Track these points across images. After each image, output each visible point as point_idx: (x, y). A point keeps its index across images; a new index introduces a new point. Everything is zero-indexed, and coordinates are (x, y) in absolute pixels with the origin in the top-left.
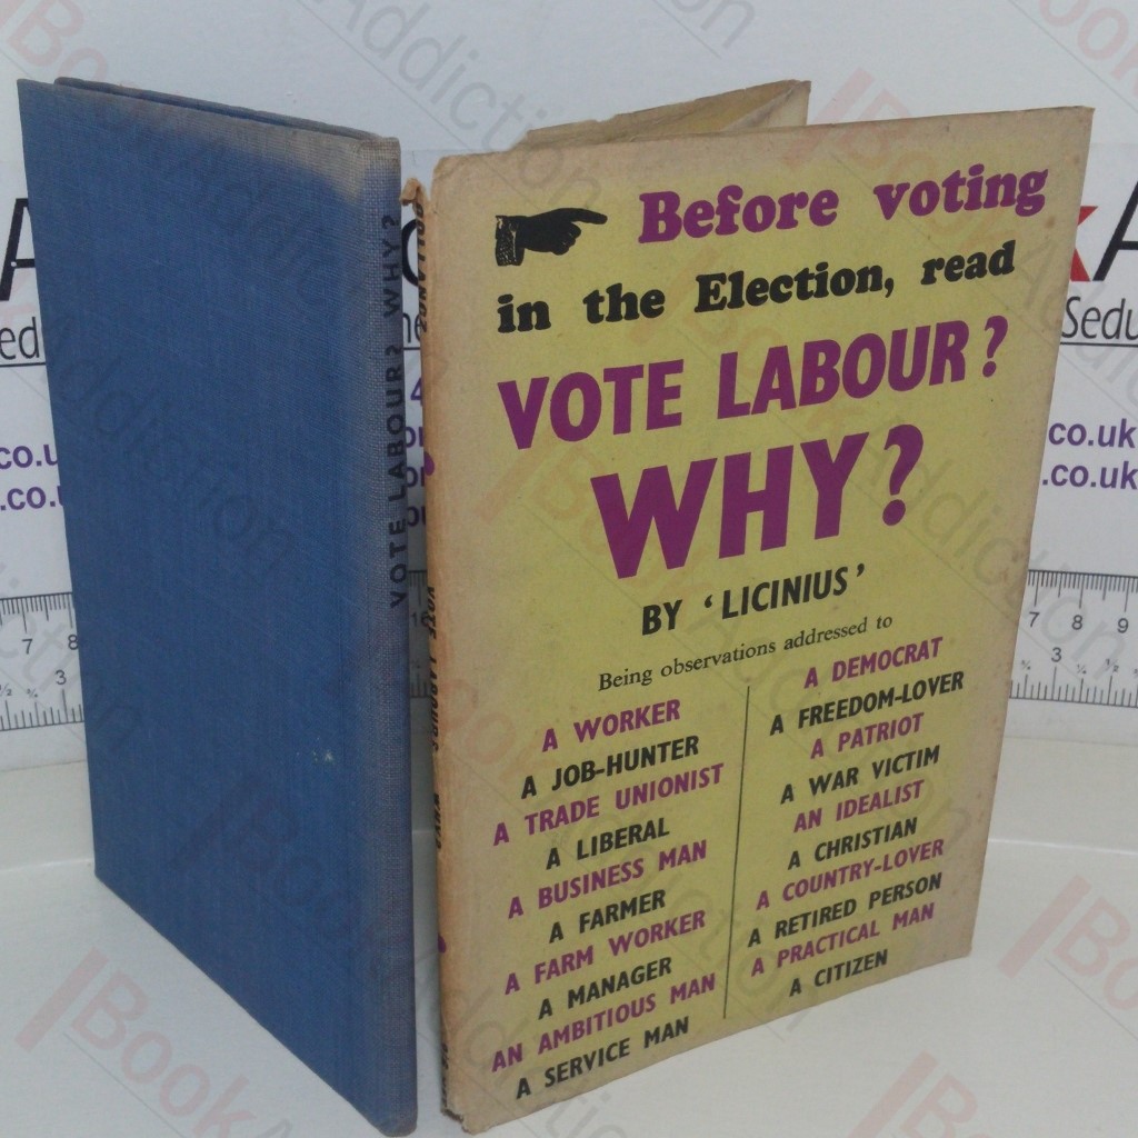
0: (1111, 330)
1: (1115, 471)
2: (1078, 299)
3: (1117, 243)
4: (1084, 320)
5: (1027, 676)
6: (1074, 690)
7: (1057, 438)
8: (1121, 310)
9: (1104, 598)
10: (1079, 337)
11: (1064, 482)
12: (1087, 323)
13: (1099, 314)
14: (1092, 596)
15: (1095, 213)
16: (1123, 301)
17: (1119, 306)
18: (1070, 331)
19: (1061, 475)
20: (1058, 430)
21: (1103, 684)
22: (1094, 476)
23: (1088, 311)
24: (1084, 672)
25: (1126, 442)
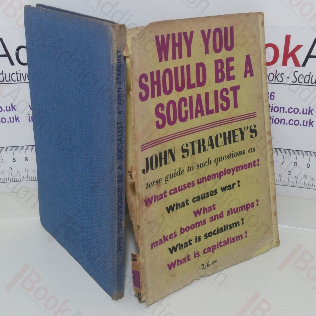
0: (307, 81)
1: (307, 121)
2: (297, 72)
3: (309, 56)
4: (299, 78)
5: (280, 179)
6: (294, 183)
7: (290, 111)
8: (309, 75)
9: (303, 158)
10: (297, 83)
11: (292, 124)
12: (300, 79)
13: (303, 76)
14: (300, 157)
15: (302, 47)
16: (310, 73)
17: (309, 74)
18: (295, 81)
19: (291, 122)
20: (291, 109)
21: (303, 182)
22: (301, 123)
23: (300, 75)
24: (297, 178)
25: (310, 113)
